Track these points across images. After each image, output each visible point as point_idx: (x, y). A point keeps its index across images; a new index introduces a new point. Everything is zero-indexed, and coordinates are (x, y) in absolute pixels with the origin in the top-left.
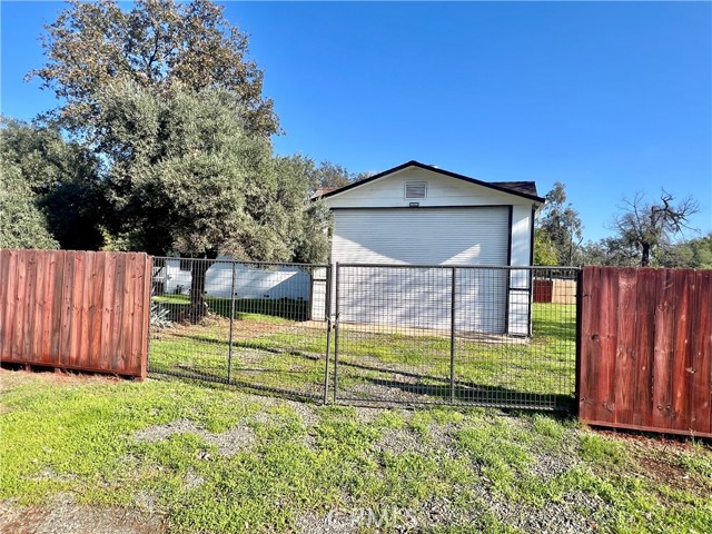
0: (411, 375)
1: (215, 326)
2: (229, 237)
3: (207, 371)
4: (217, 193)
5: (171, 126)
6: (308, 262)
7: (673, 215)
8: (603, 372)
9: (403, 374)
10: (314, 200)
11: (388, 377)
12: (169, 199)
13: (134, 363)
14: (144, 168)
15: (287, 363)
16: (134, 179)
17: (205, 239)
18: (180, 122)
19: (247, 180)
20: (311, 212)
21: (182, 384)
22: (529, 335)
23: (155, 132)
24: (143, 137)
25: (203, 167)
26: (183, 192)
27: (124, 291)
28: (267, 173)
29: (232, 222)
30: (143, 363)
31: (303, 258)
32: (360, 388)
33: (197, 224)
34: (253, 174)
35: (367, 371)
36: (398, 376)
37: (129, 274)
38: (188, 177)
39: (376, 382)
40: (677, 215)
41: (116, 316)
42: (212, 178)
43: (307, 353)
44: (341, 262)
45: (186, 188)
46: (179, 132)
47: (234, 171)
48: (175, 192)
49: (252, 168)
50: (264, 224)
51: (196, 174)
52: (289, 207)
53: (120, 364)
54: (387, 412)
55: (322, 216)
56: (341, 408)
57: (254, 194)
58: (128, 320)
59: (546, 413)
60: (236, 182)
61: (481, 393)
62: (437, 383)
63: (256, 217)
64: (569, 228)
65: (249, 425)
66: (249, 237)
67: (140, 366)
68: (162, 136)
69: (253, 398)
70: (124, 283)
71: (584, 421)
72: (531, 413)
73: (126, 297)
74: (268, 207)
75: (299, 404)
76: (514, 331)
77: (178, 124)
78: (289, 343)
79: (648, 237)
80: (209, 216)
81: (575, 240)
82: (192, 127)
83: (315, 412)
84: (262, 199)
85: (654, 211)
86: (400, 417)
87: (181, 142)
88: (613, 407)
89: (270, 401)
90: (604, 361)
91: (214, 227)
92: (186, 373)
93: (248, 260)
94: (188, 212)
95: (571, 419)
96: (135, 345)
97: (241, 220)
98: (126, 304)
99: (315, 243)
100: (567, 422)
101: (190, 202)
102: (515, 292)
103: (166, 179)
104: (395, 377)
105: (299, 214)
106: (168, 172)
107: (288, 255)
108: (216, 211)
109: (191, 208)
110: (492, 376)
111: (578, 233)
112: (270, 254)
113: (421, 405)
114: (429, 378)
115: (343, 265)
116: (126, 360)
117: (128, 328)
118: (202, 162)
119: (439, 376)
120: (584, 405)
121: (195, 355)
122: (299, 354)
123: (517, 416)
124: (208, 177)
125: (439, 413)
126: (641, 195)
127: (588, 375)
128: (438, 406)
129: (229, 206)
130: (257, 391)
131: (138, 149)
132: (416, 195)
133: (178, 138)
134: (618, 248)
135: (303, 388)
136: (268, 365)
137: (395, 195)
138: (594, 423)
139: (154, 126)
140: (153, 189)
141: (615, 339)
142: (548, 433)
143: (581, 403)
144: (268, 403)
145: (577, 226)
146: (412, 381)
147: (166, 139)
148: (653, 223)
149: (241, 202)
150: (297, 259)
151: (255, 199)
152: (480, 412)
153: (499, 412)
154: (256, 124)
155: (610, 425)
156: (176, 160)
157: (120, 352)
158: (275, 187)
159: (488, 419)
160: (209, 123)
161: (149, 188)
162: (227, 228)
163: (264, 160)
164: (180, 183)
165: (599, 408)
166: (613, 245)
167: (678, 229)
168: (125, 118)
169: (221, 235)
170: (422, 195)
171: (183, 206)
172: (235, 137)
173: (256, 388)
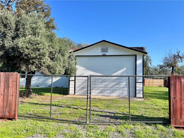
0: (112, 113)
1: (35, 98)
2: (42, 66)
3: (39, 115)
4: (39, 50)
5: (20, 26)
6: (70, 75)
7: (180, 57)
8: (178, 109)
9: (109, 112)
10: (70, 53)
11: (104, 114)
12: (20, 52)
13: (13, 113)
14: (10, 41)
15: (67, 111)
16: (6, 45)
17: (34, 67)
18: (24, 25)
19: (49, 46)
20: (70, 57)
21: (32, 120)
22: (143, 97)
23: (14, 28)
24: (9, 30)
25: (34, 41)
26: (26, 50)
27: (8, 87)
28: (55, 43)
29: (44, 61)
30: (16, 114)
31: (68, 73)
32: (96, 118)
33: (31, 62)
34: (51, 44)
35: (96, 112)
36: (107, 113)
37: (10, 80)
38: (28, 45)
39: (101, 116)
40: (182, 57)
41: (5, 96)
42: (37, 46)
43: (73, 107)
44: (91, 75)
45: (27, 48)
46: (23, 28)
47: (45, 43)
48: (23, 50)
49: (50, 42)
50: (55, 61)
51: (31, 44)
52: (63, 55)
53: (7, 114)
54: (108, 126)
55: (73, 58)
56: (93, 126)
57: (51, 51)
58: (10, 98)
59: (160, 124)
60: (45, 47)
61: (136, 118)
62: (121, 115)
63: (52, 59)
64: (148, 62)
65: (62, 134)
66: (49, 66)
67: (15, 115)
68: (17, 30)
69: (60, 124)
70: (8, 84)
71: (173, 125)
72: (155, 124)
73: (10, 89)
74: (56, 55)
75: (77, 125)
76: (139, 96)
77: (23, 25)
78: (65, 103)
79: (173, 65)
80: (36, 58)
81: (150, 65)
82: (28, 27)
83: (84, 128)
84: (54, 52)
85: (175, 56)
86: (113, 128)
87: (24, 32)
88: (181, 121)
89: (66, 125)
90: (178, 106)
91: (37, 63)
92: (32, 116)
93: (50, 74)
94: (28, 57)
95: (168, 125)
96: (13, 107)
97: (47, 60)
98: (10, 92)
99: (72, 68)
100: (167, 126)
101: (29, 54)
102: (138, 83)
103: (20, 45)
104: (106, 114)
105: (66, 58)
106: (21, 43)
107: (63, 72)
108: (38, 57)
109: (29, 56)
110: (138, 112)
111: (151, 63)
112: (57, 72)
113: (119, 123)
114: (118, 113)
115: (92, 76)
116: (9, 113)
117: (10, 101)
118: (33, 39)
119: (121, 113)
120: (172, 120)
121: (33, 109)
122: (70, 107)
123: (151, 125)
124: (36, 45)
125: (126, 126)
126: (171, 51)
127: (173, 110)
128: (125, 123)
129: (43, 55)
130: (61, 121)
131: (8, 34)
132: (104, 52)
133: (23, 30)
134: (162, 68)
135: (76, 119)
136: (61, 112)
137: (97, 51)
138: (176, 126)
139: (14, 26)
140: (14, 49)
141: (181, 99)
142: (162, 131)
143: (171, 120)
144: (66, 126)
145: (150, 61)
146: (113, 115)
147: (18, 31)
148: (175, 60)
149: (47, 54)
150: (66, 73)
151: (51, 53)
152: (139, 125)
153: (144, 124)
154: (48, 26)
155: (180, 126)
156: (23, 38)
157: (7, 110)
158: (59, 48)
159: (142, 126)
160: (34, 25)
161: (13, 48)
162: (42, 63)
163: (55, 39)
164: (25, 47)
165: (177, 121)
166: (161, 67)
167: (182, 62)
168: (3, 23)
169: (40, 65)
170: (107, 51)
171: (26, 55)
172: (43, 31)
173: (60, 120)
